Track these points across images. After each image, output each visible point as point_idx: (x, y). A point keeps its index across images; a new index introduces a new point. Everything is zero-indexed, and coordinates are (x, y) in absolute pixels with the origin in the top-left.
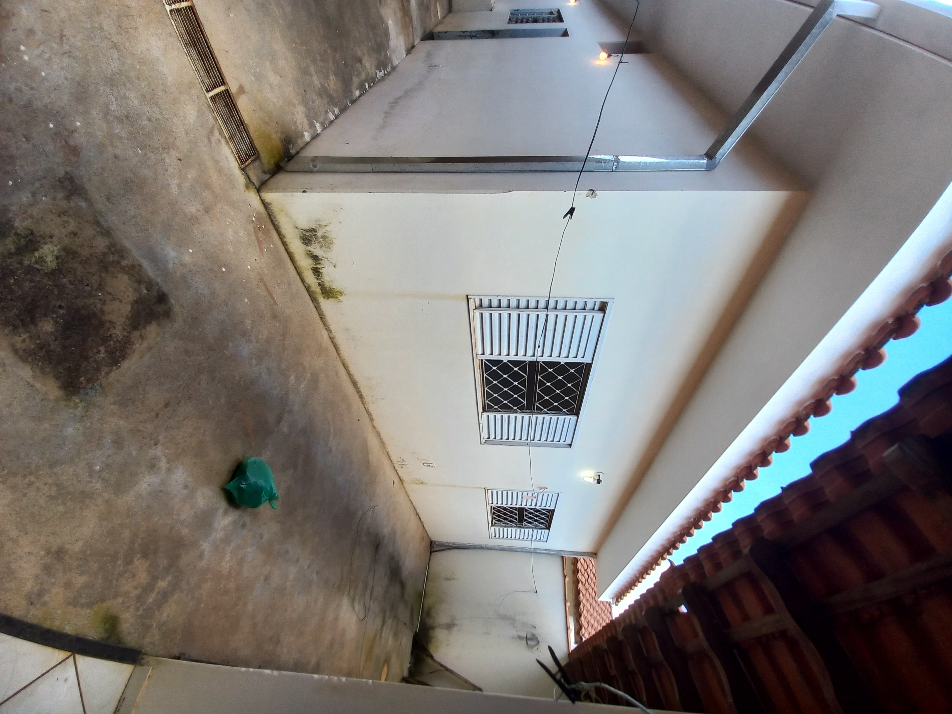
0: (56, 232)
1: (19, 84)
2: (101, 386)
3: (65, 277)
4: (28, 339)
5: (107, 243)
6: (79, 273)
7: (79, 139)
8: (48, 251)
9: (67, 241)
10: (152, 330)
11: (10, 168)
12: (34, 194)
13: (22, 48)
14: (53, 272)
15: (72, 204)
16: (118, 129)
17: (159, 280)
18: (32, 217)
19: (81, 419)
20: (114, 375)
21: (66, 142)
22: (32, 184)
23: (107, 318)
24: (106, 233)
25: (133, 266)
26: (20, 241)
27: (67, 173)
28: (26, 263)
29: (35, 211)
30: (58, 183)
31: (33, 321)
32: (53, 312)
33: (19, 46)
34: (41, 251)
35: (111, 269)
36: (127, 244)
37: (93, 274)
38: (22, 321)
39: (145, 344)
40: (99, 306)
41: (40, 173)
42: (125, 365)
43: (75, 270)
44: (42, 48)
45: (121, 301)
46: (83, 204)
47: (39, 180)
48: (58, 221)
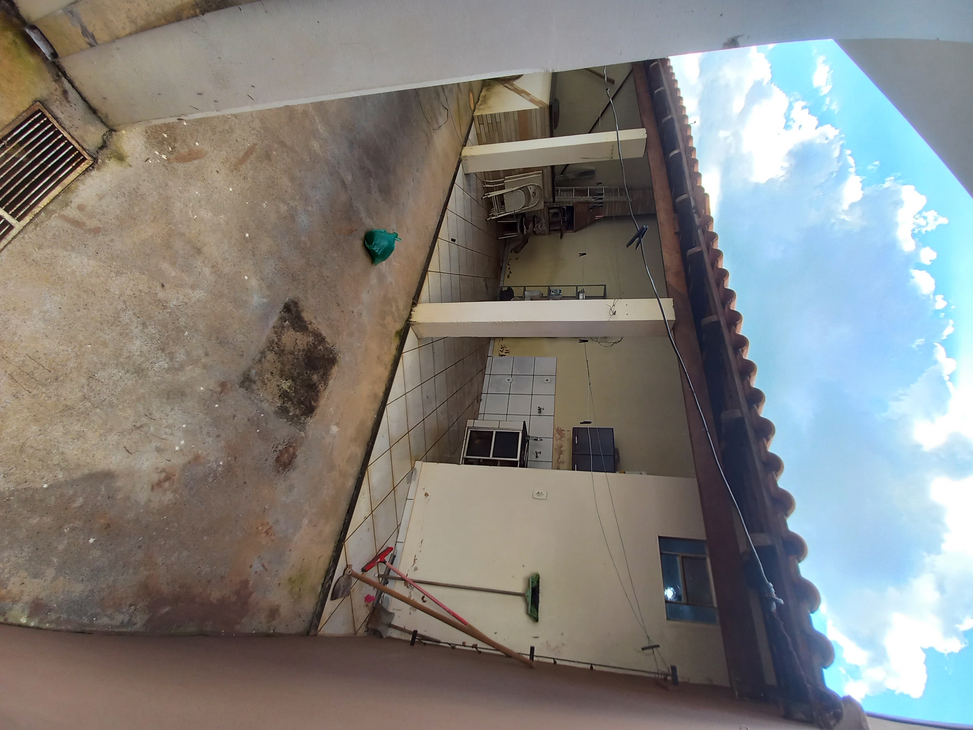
0: (275, 384)
1: (205, 437)
2: (332, 346)
3: (294, 374)
4: (321, 385)
5: (269, 352)
6: (290, 367)
7: (213, 384)
8: (286, 386)
9: (277, 377)
10: (306, 316)
11: (255, 419)
12: (262, 401)
13: (177, 448)
14: (293, 380)
15: (257, 378)
16: (181, 356)
17: (278, 311)
18: (273, 398)
19: (344, 354)
20: (328, 340)
21: (221, 393)
22: (257, 404)
23: (306, 347)
24: (263, 353)
25: (276, 333)
26: (286, 401)
27: (240, 387)
28: (294, 395)
29: (270, 398)
30: (249, 390)
31: (315, 384)
32: (309, 376)
33: (177, 451)
34: (287, 389)
35: (282, 348)
36: (264, 339)
37: (288, 359)
38: (315, 389)
39: (313, 321)
40: (302, 353)
41: (249, 402)
42: (324, 334)
43: (289, 369)
44: (165, 436)
45: (296, 339)
46: (253, 371)
47: (253, 401)
48: (269, 384)
